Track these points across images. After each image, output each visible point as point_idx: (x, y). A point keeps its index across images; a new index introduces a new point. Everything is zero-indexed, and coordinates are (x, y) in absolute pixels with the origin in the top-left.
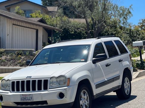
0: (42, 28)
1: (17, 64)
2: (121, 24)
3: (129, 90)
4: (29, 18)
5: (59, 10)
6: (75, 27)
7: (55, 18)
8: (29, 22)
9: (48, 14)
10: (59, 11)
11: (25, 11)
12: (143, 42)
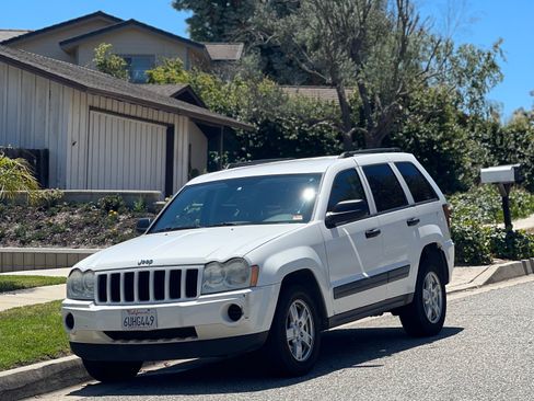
0: (186, 119)
1: (103, 240)
2: (465, 107)
3: (437, 309)
4: (144, 87)
5: (245, 59)
6: (301, 118)
7: (234, 86)
8: (144, 98)
9: (209, 72)
10: (248, 60)
11: (128, 60)
12: (515, 168)
